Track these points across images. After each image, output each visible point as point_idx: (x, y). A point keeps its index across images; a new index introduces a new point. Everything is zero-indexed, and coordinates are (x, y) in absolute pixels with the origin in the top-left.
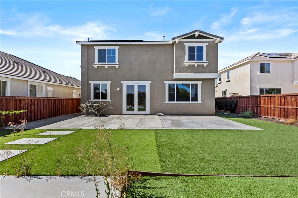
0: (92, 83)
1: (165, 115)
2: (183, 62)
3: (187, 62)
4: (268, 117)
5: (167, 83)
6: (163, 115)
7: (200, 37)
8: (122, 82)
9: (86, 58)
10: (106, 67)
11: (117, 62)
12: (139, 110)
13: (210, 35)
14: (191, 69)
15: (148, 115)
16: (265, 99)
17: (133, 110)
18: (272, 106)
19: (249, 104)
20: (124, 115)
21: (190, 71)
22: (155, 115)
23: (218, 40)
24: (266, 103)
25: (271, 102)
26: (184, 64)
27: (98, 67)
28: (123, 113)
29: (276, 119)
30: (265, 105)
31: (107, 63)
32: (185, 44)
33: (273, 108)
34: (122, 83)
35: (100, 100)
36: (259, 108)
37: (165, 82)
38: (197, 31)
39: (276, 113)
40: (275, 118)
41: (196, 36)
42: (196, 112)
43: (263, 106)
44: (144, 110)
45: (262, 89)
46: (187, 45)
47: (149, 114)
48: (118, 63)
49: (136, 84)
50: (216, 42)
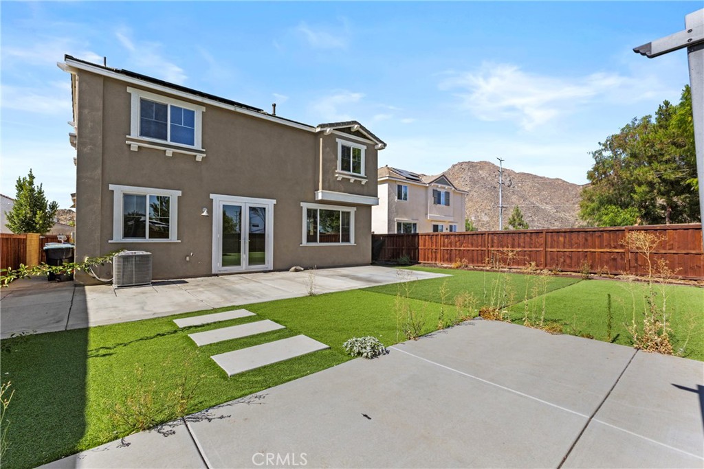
0: (119, 191)
1: (306, 269)
2: (334, 173)
3: (340, 173)
4: (429, 262)
5: (305, 206)
6: (302, 269)
7: (357, 133)
8: (212, 196)
9: (100, 113)
10: (169, 153)
11: (198, 145)
12: (252, 261)
13: (371, 134)
14: (345, 186)
15: (270, 271)
16: (425, 239)
17: (238, 263)
18: (434, 247)
19: (403, 245)
20: (217, 275)
21: (343, 189)
22: (288, 270)
23: (380, 145)
24: (427, 244)
25: (432, 243)
26: (337, 175)
27: (139, 147)
28: (213, 273)
29: (439, 263)
30: (425, 246)
31: (169, 142)
32: (338, 140)
33: (434, 250)
34: (212, 200)
35: (147, 240)
36: (417, 251)
37: (302, 204)
38: (355, 122)
39: (439, 256)
40: (437, 262)
41: (353, 130)
42: (348, 261)
43: (422, 247)
44: (262, 261)
45: (408, 224)
46: (340, 142)
47: (272, 269)
48: (203, 148)
49: (245, 203)
50: (376, 147)
